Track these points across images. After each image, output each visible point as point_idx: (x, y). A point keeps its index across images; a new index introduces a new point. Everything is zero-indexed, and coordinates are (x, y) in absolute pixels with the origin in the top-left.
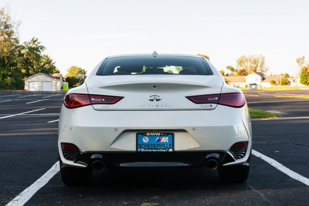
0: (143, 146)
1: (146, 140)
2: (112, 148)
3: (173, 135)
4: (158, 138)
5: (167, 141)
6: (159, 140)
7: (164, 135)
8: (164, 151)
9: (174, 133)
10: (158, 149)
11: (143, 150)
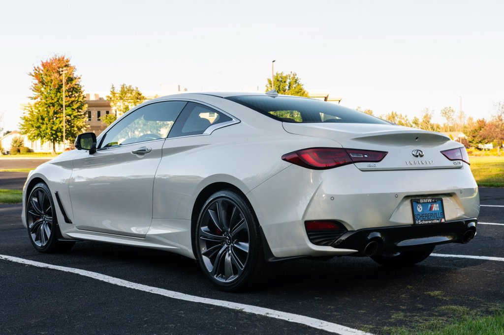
0: (419, 217)
1: (420, 209)
2: (391, 222)
3: (442, 201)
4: (429, 206)
5: (438, 209)
6: (431, 208)
7: (435, 202)
8: (438, 221)
9: (443, 198)
10: (433, 220)
11: (420, 223)
